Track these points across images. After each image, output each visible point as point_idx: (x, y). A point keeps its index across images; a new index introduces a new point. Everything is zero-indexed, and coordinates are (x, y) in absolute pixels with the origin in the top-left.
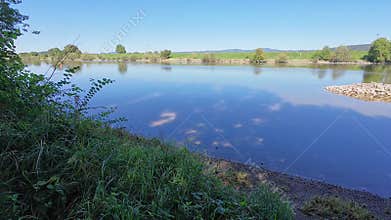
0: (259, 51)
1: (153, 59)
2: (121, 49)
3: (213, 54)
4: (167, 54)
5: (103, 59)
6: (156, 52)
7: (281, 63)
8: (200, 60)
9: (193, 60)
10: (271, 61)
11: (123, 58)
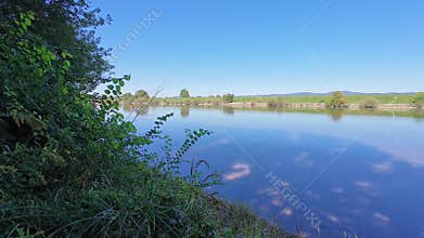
0: (337, 94)
1: (215, 103)
2: (185, 93)
3: (280, 97)
4: (230, 98)
5: (167, 102)
6: (218, 96)
7: (369, 108)
8: (265, 105)
9: (258, 105)
10: (354, 106)
11: (187, 102)
